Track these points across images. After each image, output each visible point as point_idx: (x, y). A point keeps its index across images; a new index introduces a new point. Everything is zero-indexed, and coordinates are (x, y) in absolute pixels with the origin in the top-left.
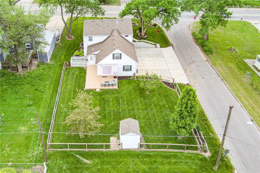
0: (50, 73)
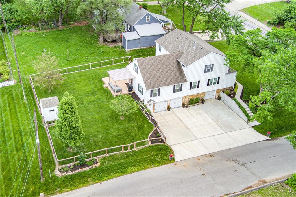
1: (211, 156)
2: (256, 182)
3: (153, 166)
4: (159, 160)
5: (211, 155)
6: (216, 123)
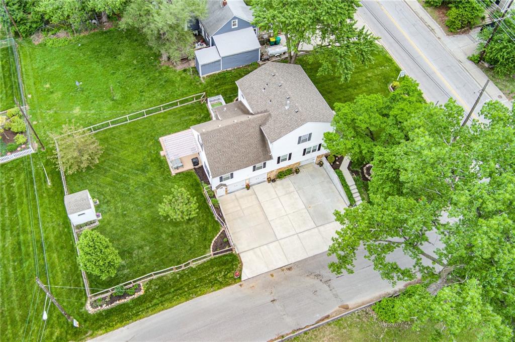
0: (180, 89)
1: (289, 269)
2: (337, 308)
3: (212, 290)
4: (220, 280)
5: (288, 267)
6: (308, 211)
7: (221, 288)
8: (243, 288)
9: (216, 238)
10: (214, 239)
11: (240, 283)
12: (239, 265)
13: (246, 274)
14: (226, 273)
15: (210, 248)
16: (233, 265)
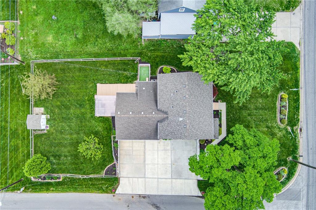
0: (125, 44)
5: (144, 196)
6: (171, 166)
7: (103, 193)
8: (114, 197)
9: (110, 165)
10: (108, 166)
11: (114, 194)
12: (117, 184)
13: (119, 190)
14: (108, 186)
15: (104, 170)
16: (114, 183)
